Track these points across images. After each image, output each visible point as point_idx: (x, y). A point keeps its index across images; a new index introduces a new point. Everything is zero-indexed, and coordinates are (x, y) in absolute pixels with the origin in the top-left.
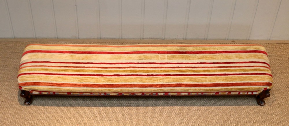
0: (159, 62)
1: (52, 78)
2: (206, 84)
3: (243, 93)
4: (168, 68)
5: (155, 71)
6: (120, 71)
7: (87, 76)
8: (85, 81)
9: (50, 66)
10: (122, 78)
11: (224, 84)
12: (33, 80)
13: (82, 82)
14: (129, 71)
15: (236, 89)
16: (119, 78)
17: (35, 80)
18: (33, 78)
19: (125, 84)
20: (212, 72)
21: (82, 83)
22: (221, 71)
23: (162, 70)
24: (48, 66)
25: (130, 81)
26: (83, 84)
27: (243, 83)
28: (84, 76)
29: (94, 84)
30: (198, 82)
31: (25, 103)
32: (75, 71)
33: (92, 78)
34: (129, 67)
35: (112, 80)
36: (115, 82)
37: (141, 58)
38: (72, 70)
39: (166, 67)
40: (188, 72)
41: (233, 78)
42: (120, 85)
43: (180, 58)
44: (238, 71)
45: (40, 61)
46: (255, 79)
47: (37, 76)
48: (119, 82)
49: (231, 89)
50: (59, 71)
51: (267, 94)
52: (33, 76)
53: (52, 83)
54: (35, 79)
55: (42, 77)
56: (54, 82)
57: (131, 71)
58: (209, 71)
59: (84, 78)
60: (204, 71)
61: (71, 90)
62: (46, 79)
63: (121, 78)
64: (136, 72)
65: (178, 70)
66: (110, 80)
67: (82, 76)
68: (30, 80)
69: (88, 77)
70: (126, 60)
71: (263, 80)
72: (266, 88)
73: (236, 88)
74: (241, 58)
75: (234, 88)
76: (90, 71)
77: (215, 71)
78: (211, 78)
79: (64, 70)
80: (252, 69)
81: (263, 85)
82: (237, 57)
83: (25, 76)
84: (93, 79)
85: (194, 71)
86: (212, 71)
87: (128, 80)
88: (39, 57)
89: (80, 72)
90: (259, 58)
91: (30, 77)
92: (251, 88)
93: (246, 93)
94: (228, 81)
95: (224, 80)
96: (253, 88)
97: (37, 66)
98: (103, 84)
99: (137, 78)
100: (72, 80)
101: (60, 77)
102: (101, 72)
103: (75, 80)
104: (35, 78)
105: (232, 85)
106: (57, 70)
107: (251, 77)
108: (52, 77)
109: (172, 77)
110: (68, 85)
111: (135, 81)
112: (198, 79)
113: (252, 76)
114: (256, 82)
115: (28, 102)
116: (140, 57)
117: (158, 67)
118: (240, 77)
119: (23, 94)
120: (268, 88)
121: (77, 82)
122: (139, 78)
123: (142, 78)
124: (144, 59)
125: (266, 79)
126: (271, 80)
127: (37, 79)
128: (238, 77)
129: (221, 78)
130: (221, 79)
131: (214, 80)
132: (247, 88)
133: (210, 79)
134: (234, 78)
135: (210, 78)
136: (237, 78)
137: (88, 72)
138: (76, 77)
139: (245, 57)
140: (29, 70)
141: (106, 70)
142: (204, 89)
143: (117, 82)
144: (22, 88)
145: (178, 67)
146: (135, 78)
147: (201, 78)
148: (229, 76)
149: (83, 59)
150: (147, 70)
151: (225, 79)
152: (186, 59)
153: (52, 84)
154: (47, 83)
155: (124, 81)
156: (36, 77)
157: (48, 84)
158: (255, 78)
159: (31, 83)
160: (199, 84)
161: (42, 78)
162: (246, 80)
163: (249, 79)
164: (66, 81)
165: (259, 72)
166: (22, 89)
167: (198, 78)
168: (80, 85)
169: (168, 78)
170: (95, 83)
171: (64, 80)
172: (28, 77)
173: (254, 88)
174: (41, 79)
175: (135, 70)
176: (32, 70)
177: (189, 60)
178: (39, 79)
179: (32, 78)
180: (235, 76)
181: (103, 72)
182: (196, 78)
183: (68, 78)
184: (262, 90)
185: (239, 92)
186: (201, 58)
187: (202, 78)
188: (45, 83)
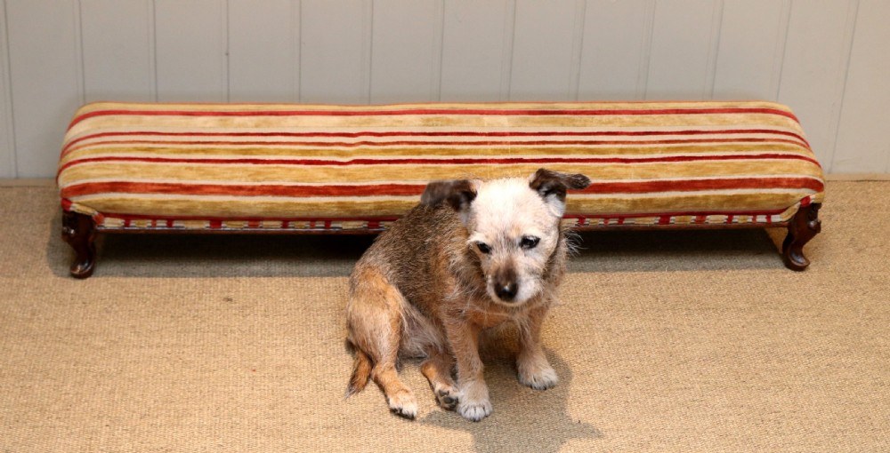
0: (487, 131)
1: (167, 170)
2: (631, 184)
3: (742, 217)
4: (512, 143)
5: (476, 152)
6: (372, 152)
7: (275, 165)
8: (269, 176)
9: (159, 142)
10: (380, 168)
11: (683, 182)
12: (107, 175)
13: (258, 181)
14: (398, 150)
15: (720, 199)
16: (373, 168)
17: (115, 175)
18: (109, 169)
19: (388, 185)
20: (645, 154)
21: (259, 184)
22: (668, 149)
23: (496, 150)
24: (154, 142)
25: (403, 176)
26: (263, 186)
27: (739, 180)
28: (266, 165)
29: (296, 187)
30: (606, 177)
31: (73, 268)
32: (235, 152)
33: (290, 170)
34: (398, 143)
35: (349, 175)
36: (357, 180)
37: (431, 123)
38: (228, 151)
39: (506, 143)
40: (574, 153)
41: (707, 166)
42: (376, 186)
43: (548, 122)
44: (720, 150)
45: (127, 131)
46: (773, 169)
47: (121, 165)
48: (371, 179)
49: (706, 198)
50: (189, 151)
51: (812, 224)
52: (108, 165)
53: (165, 185)
54: (116, 173)
55: (135, 166)
56: (175, 181)
57: (405, 152)
58: (636, 151)
59: (265, 170)
60: (622, 151)
61: (224, 206)
62: (150, 173)
63: (377, 168)
64: (420, 153)
65: (543, 150)
66: (343, 175)
67: (260, 165)
68: (99, 176)
69: (277, 167)
70: (386, 126)
71: (797, 172)
72: (807, 198)
73: (719, 196)
74: (724, 121)
75: (714, 196)
76: (280, 152)
77: (651, 151)
78: (643, 167)
79: (204, 151)
80: (762, 146)
81: (799, 188)
82: (711, 120)
83: (83, 167)
84: (294, 172)
85: (591, 151)
86: (644, 151)
87: (397, 175)
88: (125, 123)
89: (252, 154)
90: (777, 124)
91: (100, 168)
92: (764, 194)
93: (750, 219)
94: (693, 175)
95: (681, 171)
96: (769, 194)
97: (118, 142)
98: (323, 185)
99: (424, 168)
100: (228, 175)
101: (191, 169)
102: (316, 155)
103: (237, 174)
104: (113, 169)
105: (708, 184)
106: (182, 151)
107: (762, 165)
108: (168, 166)
109: (527, 164)
110: (216, 190)
111: (418, 176)
112: (606, 170)
113: (762, 162)
114: (776, 176)
115: (83, 264)
116: (428, 120)
117: (485, 143)
118: (726, 163)
119: (72, 228)
120: (813, 196)
121: (243, 179)
122: (430, 168)
123: (440, 168)
124: (441, 125)
125: (805, 171)
126: (819, 174)
127: (121, 172)
128: (721, 163)
129: (674, 166)
130: (674, 169)
131: (652, 173)
132: (751, 196)
133: (640, 170)
134: (711, 166)
135: (638, 167)
136: (718, 166)
137: (276, 154)
138: (241, 168)
139: (738, 121)
140: (97, 151)
141: (331, 150)
142: (627, 201)
143: (364, 178)
144: (74, 205)
145: (544, 143)
146: (417, 169)
147: (614, 166)
148: (695, 162)
149: (257, 126)
150: (453, 150)
151: (684, 168)
152: (562, 125)
153: (166, 188)
154: (153, 184)
155: (386, 175)
156: (118, 167)
157: (154, 188)
158: (772, 166)
159: (102, 184)
160: (609, 184)
161: (136, 169)
162: (745, 172)
163: (755, 170)
164: (210, 177)
165: (781, 153)
166: (71, 209)
167: (603, 168)
168: (252, 191)
169: (517, 167)
170: (300, 184)
171: (204, 175)
172: (93, 169)
173: (772, 194)
174: (134, 173)
175: (415, 149)
176: (102, 151)
177: (574, 126)
178: (125, 171)
179: (104, 169)
180: (713, 161)
181: (322, 155)
182: (598, 167)
183: (215, 169)
184: (796, 206)
185: (731, 214)
186: (606, 123)
187: (618, 166)
188: (146, 184)
